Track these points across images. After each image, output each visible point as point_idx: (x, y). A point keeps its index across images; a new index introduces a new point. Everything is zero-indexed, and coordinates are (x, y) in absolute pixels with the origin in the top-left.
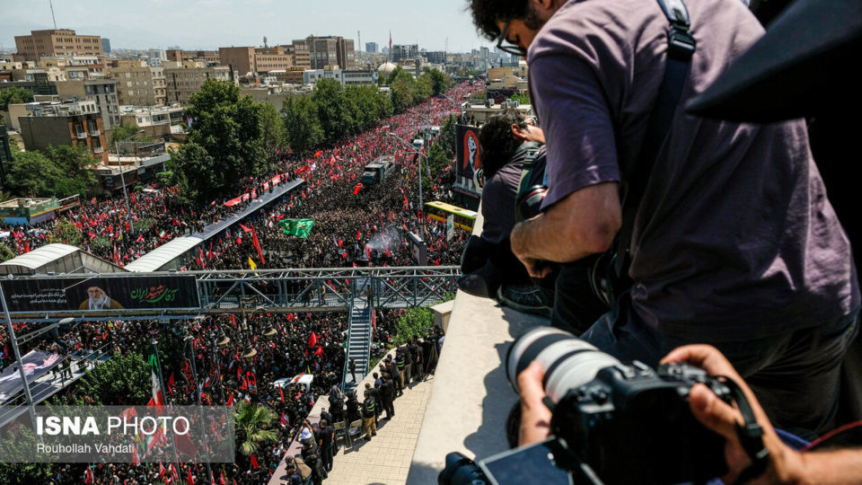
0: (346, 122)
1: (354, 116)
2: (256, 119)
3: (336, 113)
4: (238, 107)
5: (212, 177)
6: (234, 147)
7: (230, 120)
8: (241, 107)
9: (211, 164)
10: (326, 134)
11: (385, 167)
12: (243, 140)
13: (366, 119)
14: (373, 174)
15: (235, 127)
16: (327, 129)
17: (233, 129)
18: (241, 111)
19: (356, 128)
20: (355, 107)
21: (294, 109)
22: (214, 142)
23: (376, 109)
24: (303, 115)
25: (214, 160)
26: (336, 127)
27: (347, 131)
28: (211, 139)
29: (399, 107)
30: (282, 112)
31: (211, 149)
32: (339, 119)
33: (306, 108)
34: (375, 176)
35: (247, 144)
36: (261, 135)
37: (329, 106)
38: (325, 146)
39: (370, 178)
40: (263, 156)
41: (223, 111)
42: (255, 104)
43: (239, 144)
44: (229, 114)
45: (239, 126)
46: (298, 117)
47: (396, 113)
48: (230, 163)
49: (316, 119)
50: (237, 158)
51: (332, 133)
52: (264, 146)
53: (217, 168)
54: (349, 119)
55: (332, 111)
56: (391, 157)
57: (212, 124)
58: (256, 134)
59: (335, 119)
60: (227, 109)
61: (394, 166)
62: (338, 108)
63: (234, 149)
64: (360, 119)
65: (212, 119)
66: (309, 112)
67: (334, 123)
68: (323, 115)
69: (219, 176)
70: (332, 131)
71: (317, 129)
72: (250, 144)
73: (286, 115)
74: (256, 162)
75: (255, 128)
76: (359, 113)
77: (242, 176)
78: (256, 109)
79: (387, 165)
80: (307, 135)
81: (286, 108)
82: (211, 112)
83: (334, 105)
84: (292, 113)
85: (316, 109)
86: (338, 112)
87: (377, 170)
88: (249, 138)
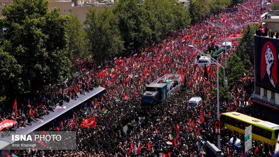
0: (144, 33)
1: (152, 28)
2: (62, 30)
3: (135, 25)
4: (46, 19)
5: (20, 84)
6: (41, 57)
7: (39, 31)
8: (50, 19)
9: (20, 71)
10: (126, 45)
11: (169, 87)
12: (49, 50)
13: (164, 30)
14: (154, 94)
15: (43, 38)
16: (127, 39)
17: (41, 40)
18: (49, 23)
19: (154, 39)
20: (153, 19)
21: (96, 21)
22: (23, 51)
23: (173, 21)
24: (104, 27)
25: (23, 68)
26: (135, 38)
27: (146, 42)
28: (21, 48)
29: (196, 18)
30: (85, 23)
31: (20, 58)
32: (138, 30)
33: (108, 20)
34: (156, 96)
35: (54, 54)
36: (67, 46)
37: (130, 18)
39: (151, 98)
40: (67, 66)
41: (33, 22)
42: (63, 16)
43: (46, 54)
44: (38, 26)
45: (47, 37)
46: (100, 29)
47: (193, 23)
48: (37, 71)
49: (117, 30)
50: (43, 66)
51: (131, 44)
52: (68, 55)
53: (24, 76)
54: (148, 30)
55: (132, 22)
56: (176, 76)
57: (22, 35)
58: (61, 44)
59: (135, 30)
60: (37, 21)
62: (138, 19)
63: (41, 59)
64: (159, 30)
65: (22, 30)
66: (110, 24)
67: (133, 34)
68: (123, 27)
69: (26, 83)
70: (131, 41)
71: (117, 40)
72: (56, 53)
73: (89, 26)
74: (61, 71)
75: (61, 40)
76: (158, 25)
77: (48, 83)
78: (62, 21)
79: (171, 84)
80: (108, 45)
81: (90, 20)
82: (21, 24)
83: (134, 17)
84: (95, 24)
85: (117, 21)
86: (138, 24)
87: (159, 89)
88: (55, 48)
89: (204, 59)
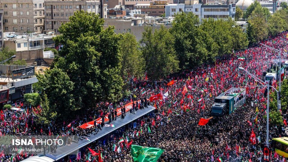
0: (200, 53)
1: (209, 48)
2: (115, 49)
3: (191, 45)
4: (101, 37)
5: (71, 101)
6: (93, 74)
7: (92, 49)
8: (103, 37)
9: (72, 88)
10: (181, 65)
11: (235, 99)
12: (102, 67)
13: (220, 51)
14: (223, 105)
15: (96, 55)
16: (182, 59)
17: (94, 57)
18: (103, 41)
19: (210, 60)
20: (211, 40)
21: (152, 41)
22: (76, 68)
23: (230, 42)
24: (160, 46)
25: (75, 85)
26: (191, 58)
27: (202, 62)
28: (74, 65)
29: (254, 40)
30: (141, 42)
31: (72, 75)
32: (194, 51)
33: (164, 39)
34: (224, 107)
35: (106, 72)
36: (119, 64)
37: (186, 38)
38: (180, 75)
39: (220, 109)
40: (119, 84)
41: (87, 40)
42: (116, 35)
43: (98, 71)
44: (92, 44)
45: (99, 54)
46: (155, 48)
47: (251, 45)
48: (89, 88)
49: (172, 50)
50: (95, 84)
51: (186, 64)
52: (122, 74)
53: (76, 92)
54: (204, 51)
55: (188, 43)
56: (241, 90)
57: (76, 52)
58: (113, 62)
59: (191, 50)
60: (90, 39)
61: (244, 98)
62: (194, 39)
63: (93, 76)
64: (215, 51)
65: (76, 48)
66: (167, 44)
67: (189, 54)
68: (179, 46)
69: (77, 100)
70: (187, 61)
71: (173, 59)
72: (109, 71)
73: (145, 45)
74: (113, 88)
75: (114, 57)
76: (214, 46)
77: (98, 100)
78: (116, 40)
79: (237, 97)
80: (163, 64)
81: (146, 39)
82: (76, 41)
83: (191, 37)
84: (151, 43)
85: (173, 41)
86: (194, 44)
87: (227, 101)
88: (107, 66)
89: (271, 75)
